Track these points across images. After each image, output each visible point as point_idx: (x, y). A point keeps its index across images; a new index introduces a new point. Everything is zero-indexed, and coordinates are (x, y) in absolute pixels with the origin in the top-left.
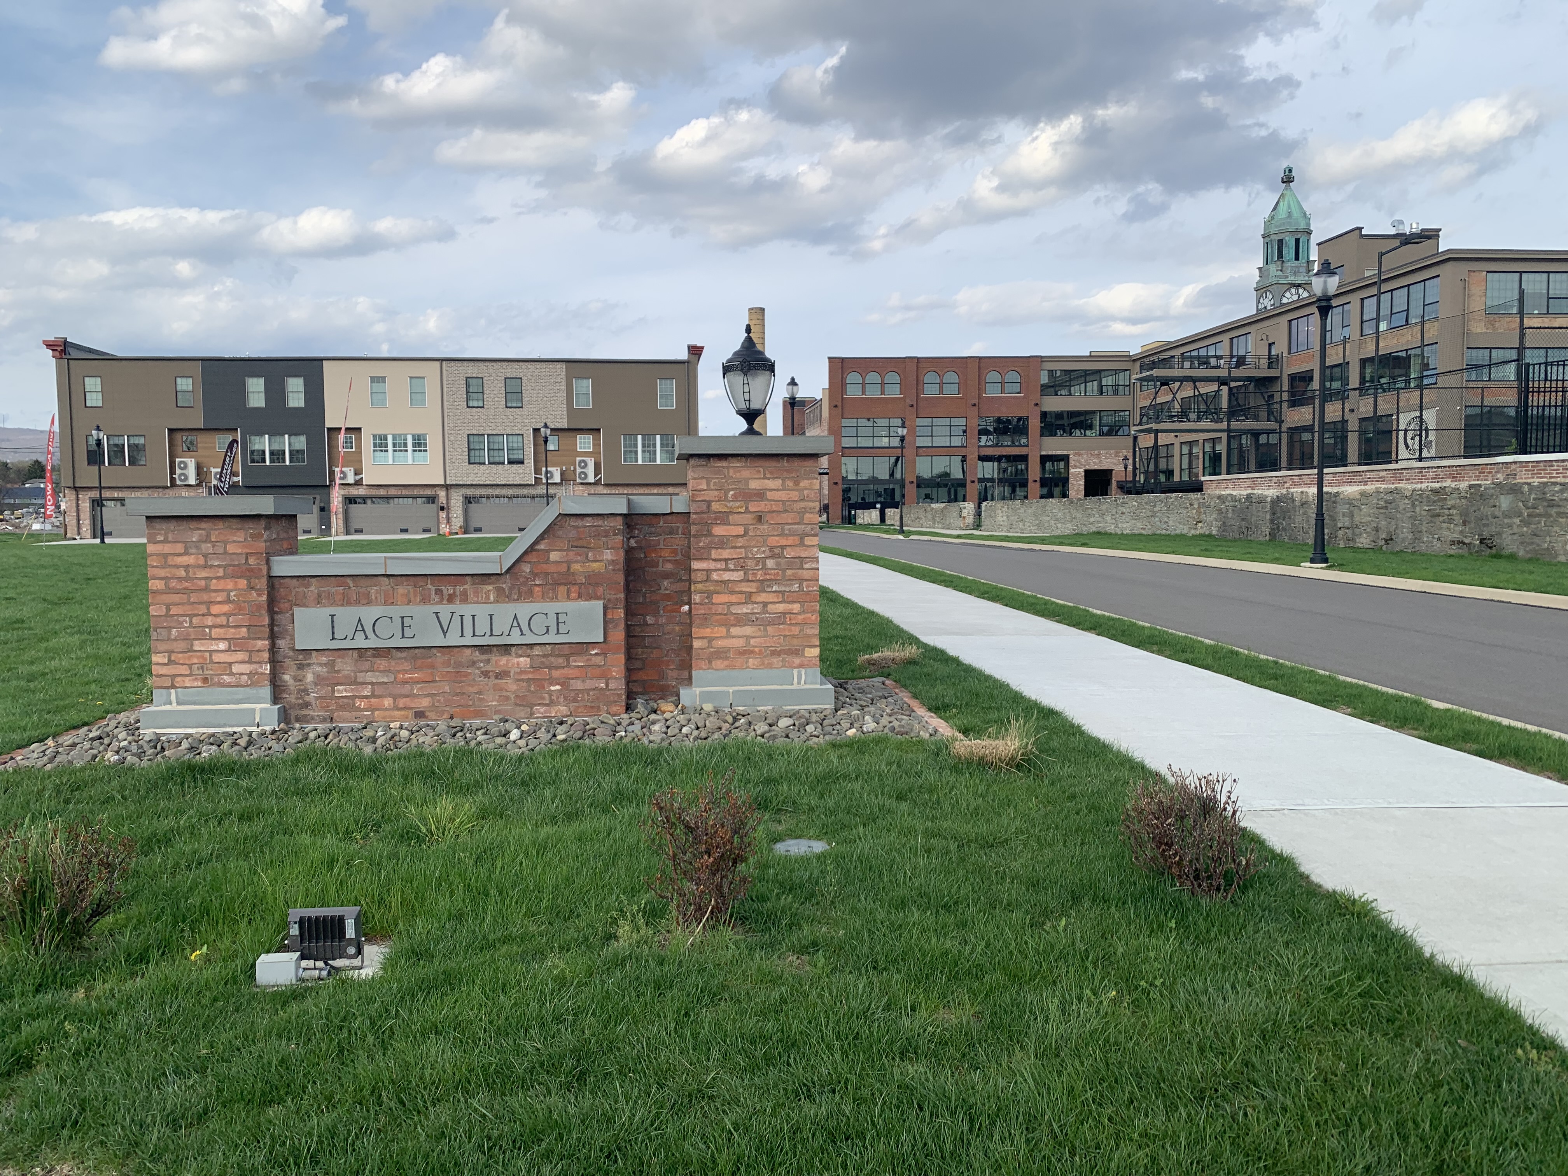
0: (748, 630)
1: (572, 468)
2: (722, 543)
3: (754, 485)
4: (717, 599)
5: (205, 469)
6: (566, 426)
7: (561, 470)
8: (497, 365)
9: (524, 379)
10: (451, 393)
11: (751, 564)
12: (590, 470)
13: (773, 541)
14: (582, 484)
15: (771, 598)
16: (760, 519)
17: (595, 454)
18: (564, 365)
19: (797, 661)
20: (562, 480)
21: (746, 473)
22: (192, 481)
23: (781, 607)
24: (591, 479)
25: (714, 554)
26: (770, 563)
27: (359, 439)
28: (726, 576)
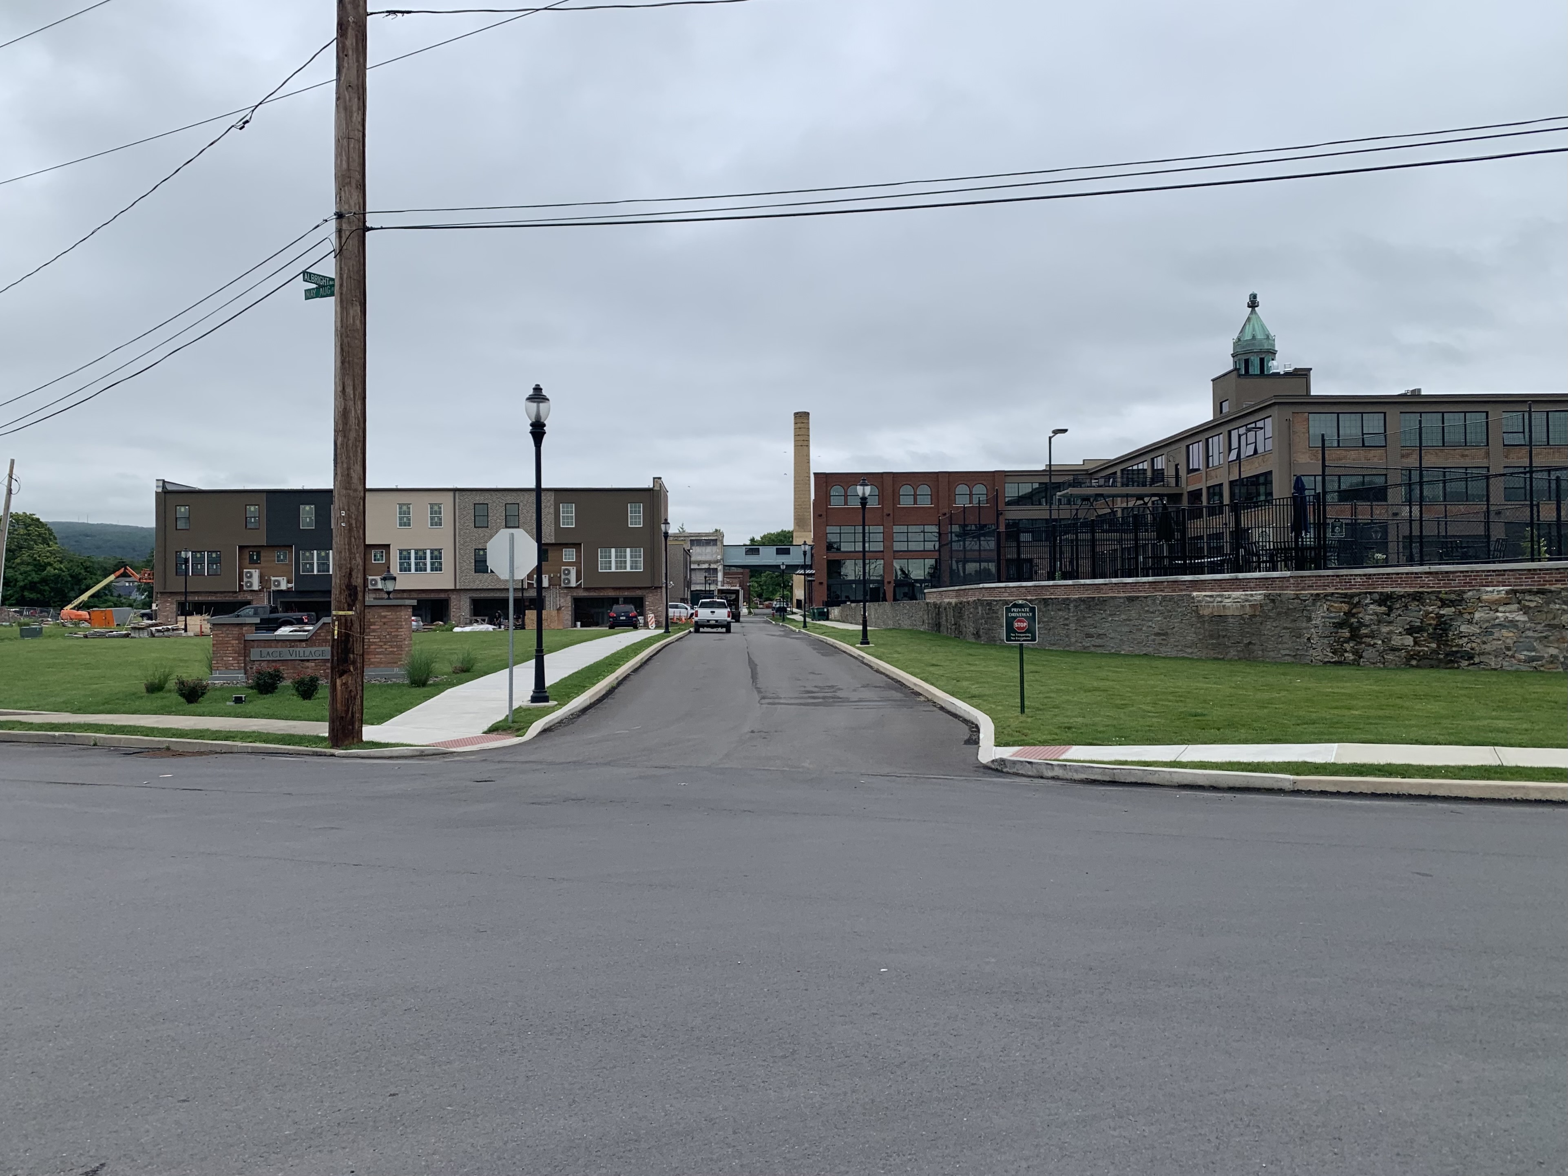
0: (381, 656)
1: (559, 575)
2: (374, 631)
3: (383, 614)
4: (372, 647)
5: (266, 578)
6: (553, 541)
7: (550, 576)
8: (499, 494)
9: (521, 504)
10: (462, 516)
11: (382, 637)
12: (573, 577)
13: (388, 630)
14: (566, 588)
15: (388, 647)
16: (384, 624)
17: (577, 564)
18: (553, 494)
19: (396, 665)
20: (550, 585)
21: (381, 610)
22: (256, 587)
23: (391, 649)
24: (573, 584)
25: (371, 634)
26: (388, 637)
27: (388, 553)
28: (374, 640)
